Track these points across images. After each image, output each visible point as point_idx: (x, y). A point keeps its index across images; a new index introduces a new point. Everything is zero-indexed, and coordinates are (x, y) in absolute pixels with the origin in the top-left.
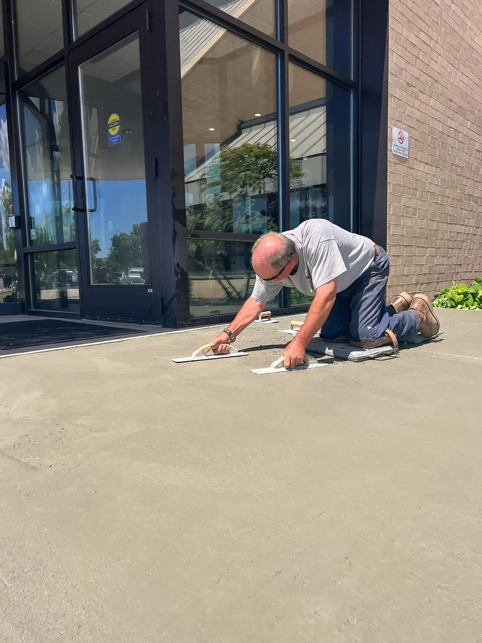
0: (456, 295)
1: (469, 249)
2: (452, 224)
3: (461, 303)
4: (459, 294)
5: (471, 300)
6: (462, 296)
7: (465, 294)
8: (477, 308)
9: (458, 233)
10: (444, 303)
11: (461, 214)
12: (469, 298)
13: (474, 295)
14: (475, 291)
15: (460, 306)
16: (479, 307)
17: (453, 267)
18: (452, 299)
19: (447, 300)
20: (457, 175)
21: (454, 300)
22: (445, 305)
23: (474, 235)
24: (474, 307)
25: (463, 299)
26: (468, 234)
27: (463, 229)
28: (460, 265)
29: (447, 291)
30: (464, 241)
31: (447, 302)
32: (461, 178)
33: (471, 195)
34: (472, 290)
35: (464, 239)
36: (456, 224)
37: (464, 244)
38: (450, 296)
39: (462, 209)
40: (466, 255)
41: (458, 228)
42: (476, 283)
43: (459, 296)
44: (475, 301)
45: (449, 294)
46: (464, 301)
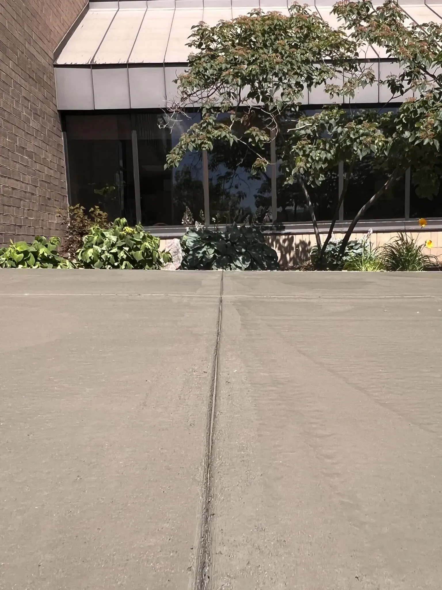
0: (15, 254)
1: (28, 210)
2: (5, 177)
3: (22, 262)
4: (18, 253)
5: (32, 259)
6: (22, 255)
7: (26, 253)
8: (40, 268)
9: (13, 189)
10: (3, 263)
11: (15, 167)
12: (30, 257)
13: (36, 254)
14: (36, 249)
15: (20, 266)
16: (41, 267)
17: (12, 228)
18: (10, 259)
19: (6, 260)
20: (4, 120)
21: (14, 261)
22: (4, 266)
23: (33, 194)
24: (37, 266)
25: (24, 258)
26: (25, 192)
27: (18, 185)
28: (20, 226)
29: (5, 251)
30: (21, 200)
31: (6, 262)
32: (9, 125)
33: (23, 148)
34: (32, 249)
35: (21, 197)
36: (9, 178)
37: (22, 202)
38: (8, 255)
39: (14, 161)
40: (26, 216)
41: (11, 183)
42: (36, 241)
43: (18, 256)
44: (37, 260)
45: (8, 253)
46: (26, 260)
